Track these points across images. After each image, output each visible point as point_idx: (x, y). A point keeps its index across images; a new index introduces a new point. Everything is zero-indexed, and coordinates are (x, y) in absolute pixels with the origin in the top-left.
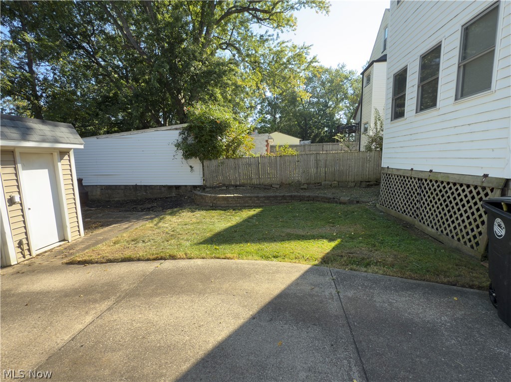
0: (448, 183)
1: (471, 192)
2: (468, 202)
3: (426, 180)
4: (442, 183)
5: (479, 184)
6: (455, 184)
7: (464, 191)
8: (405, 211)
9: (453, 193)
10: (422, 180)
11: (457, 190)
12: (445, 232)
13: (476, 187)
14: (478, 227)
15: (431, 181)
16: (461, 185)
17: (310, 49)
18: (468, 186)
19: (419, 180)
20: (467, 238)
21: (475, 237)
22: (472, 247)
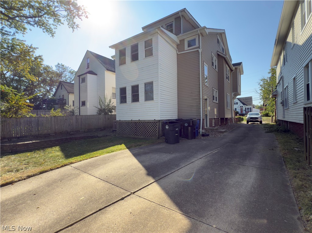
0: (145, 123)
1: (152, 124)
2: (152, 127)
3: (138, 123)
4: (143, 123)
5: (153, 122)
6: (147, 123)
7: (150, 124)
8: (130, 134)
9: (147, 125)
10: (136, 123)
11: (148, 124)
12: (147, 136)
13: (153, 123)
14: (155, 132)
15: (139, 123)
16: (149, 123)
17: (36, 50)
18: (151, 123)
19: (135, 123)
20: (153, 135)
21: (155, 134)
22: (155, 137)
